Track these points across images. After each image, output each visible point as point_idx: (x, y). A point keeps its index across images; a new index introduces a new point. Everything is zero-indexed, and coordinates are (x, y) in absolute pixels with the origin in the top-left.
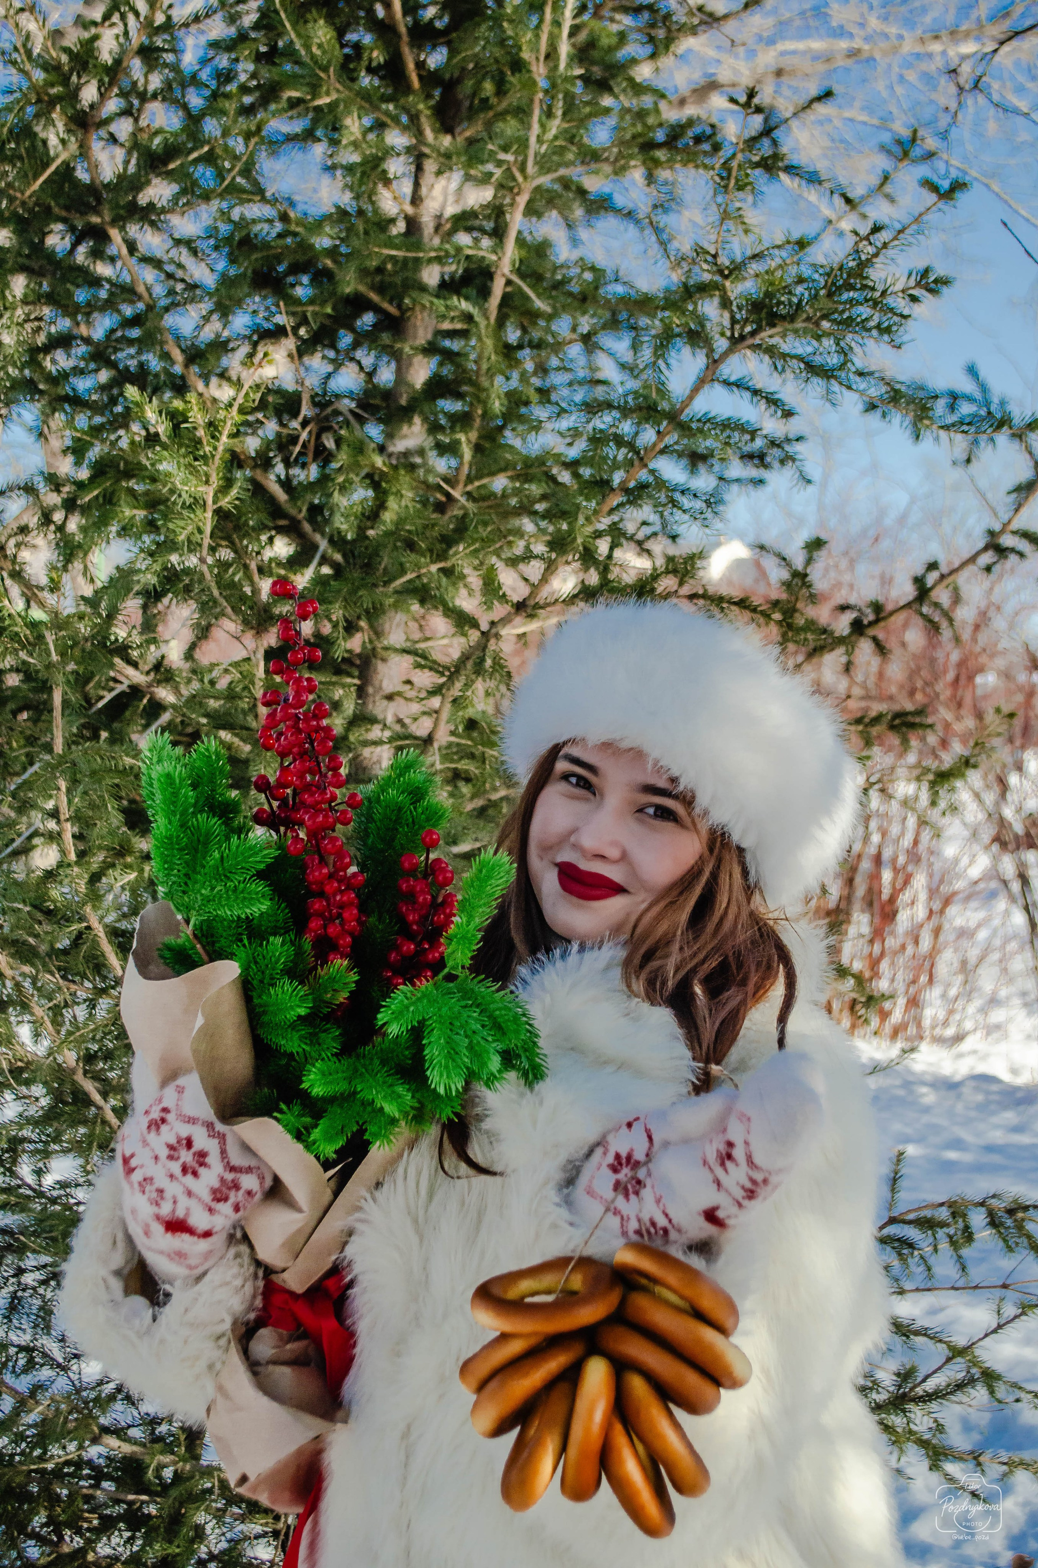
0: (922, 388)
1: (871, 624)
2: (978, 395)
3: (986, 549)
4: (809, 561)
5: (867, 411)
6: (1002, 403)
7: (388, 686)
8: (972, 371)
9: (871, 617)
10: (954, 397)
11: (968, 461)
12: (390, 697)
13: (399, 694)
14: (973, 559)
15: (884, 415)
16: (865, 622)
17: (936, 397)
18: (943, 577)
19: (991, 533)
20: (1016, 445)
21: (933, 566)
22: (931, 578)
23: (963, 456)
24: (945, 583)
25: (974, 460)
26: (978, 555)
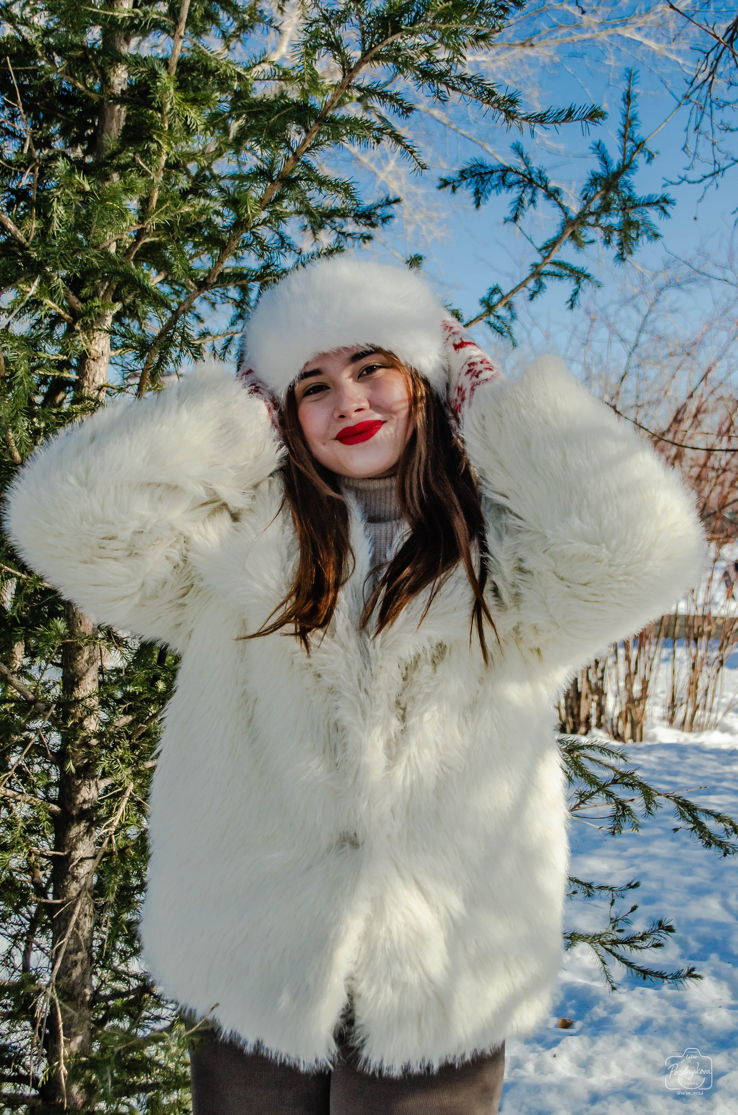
0: (481, 166)
3: (533, 275)
5: (440, 187)
8: (518, 150)
10: (506, 170)
14: (523, 284)
15: (454, 189)
17: (492, 172)
18: (503, 298)
19: (536, 266)
20: (552, 202)
21: (495, 290)
22: (495, 299)
23: (511, 216)
24: (504, 302)
25: (521, 217)
26: (527, 279)
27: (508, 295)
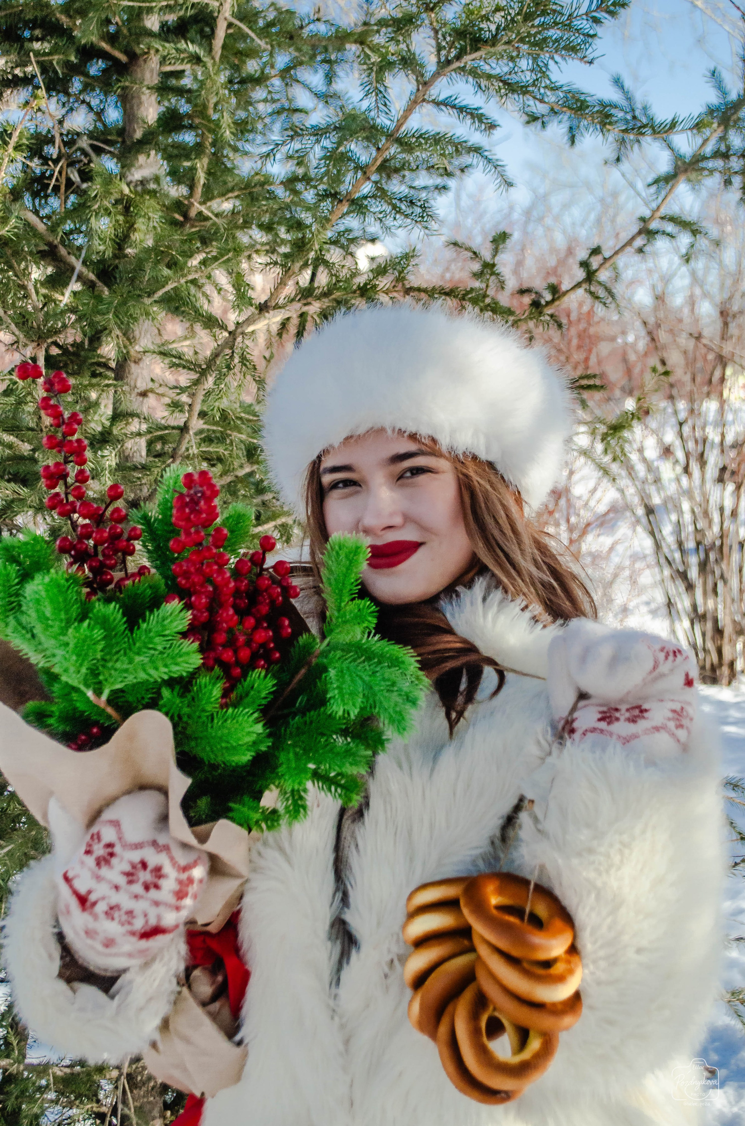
1: (548, 303)
2: (623, 103)
3: (640, 233)
4: (496, 252)
5: (528, 122)
6: (645, 108)
7: (142, 385)
8: (618, 82)
9: (548, 297)
11: (618, 160)
12: (144, 394)
13: (152, 391)
14: (629, 243)
15: (544, 124)
16: (543, 302)
18: (605, 260)
19: (643, 220)
20: (659, 144)
21: (596, 251)
22: (595, 262)
23: (613, 156)
24: (607, 265)
25: (623, 159)
26: (633, 239)
27: (610, 258)
